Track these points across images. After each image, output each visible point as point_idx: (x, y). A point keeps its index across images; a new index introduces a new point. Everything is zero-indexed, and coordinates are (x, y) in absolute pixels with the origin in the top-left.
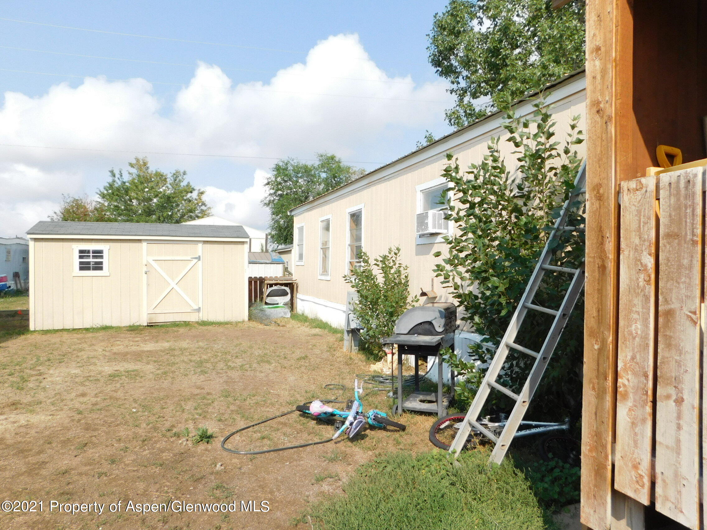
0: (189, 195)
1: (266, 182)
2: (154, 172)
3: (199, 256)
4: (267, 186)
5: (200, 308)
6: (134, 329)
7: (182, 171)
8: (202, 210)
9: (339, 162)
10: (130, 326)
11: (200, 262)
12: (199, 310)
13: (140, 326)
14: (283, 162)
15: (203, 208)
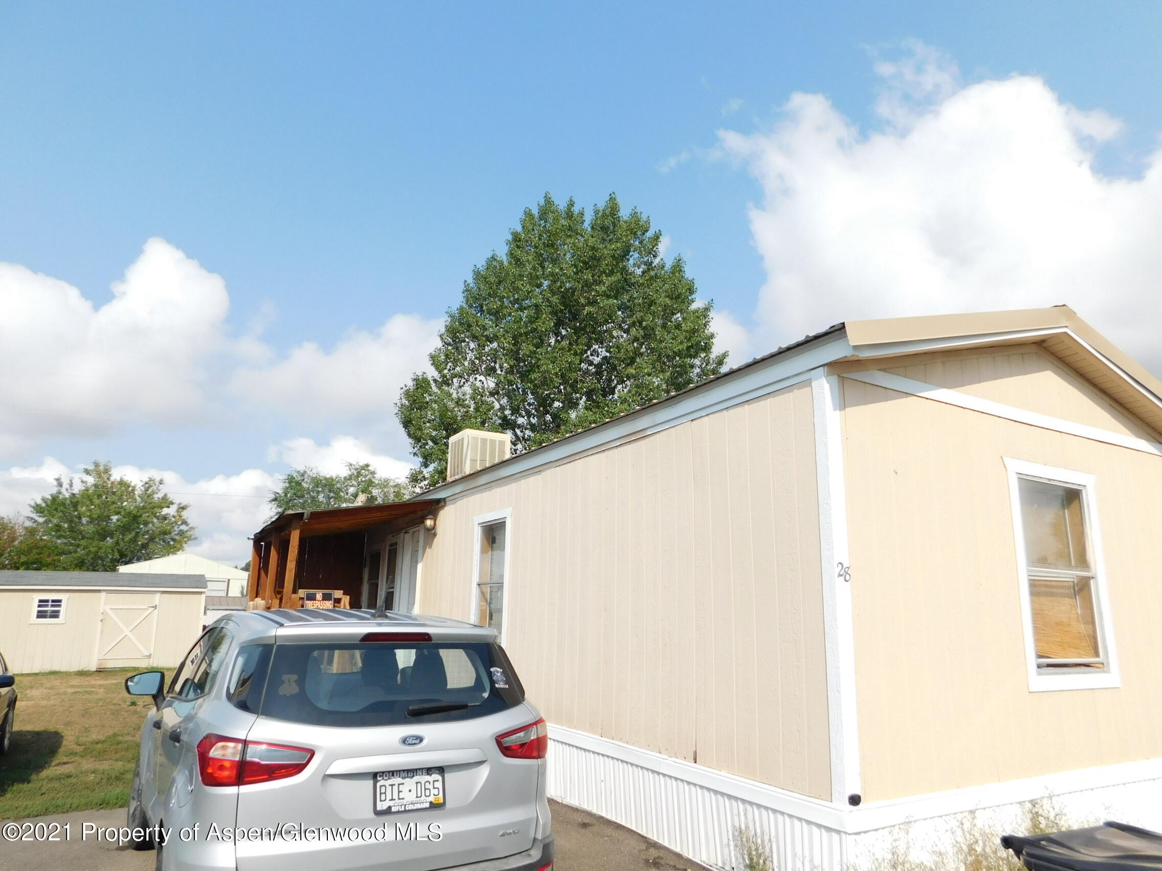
0: (165, 511)
1: (273, 496)
2: (119, 479)
3: (156, 606)
4: (273, 503)
5: (151, 654)
6: (82, 674)
7: (158, 479)
8: (181, 530)
9: (373, 473)
10: (79, 671)
11: (156, 611)
12: (149, 656)
13: (89, 671)
14: (298, 472)
15: (184, 527)
